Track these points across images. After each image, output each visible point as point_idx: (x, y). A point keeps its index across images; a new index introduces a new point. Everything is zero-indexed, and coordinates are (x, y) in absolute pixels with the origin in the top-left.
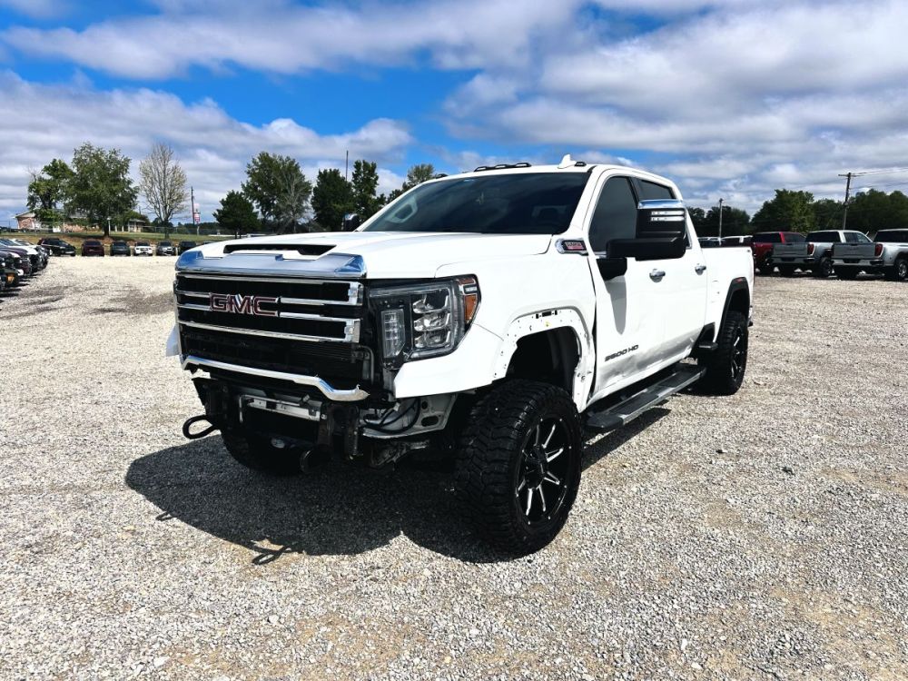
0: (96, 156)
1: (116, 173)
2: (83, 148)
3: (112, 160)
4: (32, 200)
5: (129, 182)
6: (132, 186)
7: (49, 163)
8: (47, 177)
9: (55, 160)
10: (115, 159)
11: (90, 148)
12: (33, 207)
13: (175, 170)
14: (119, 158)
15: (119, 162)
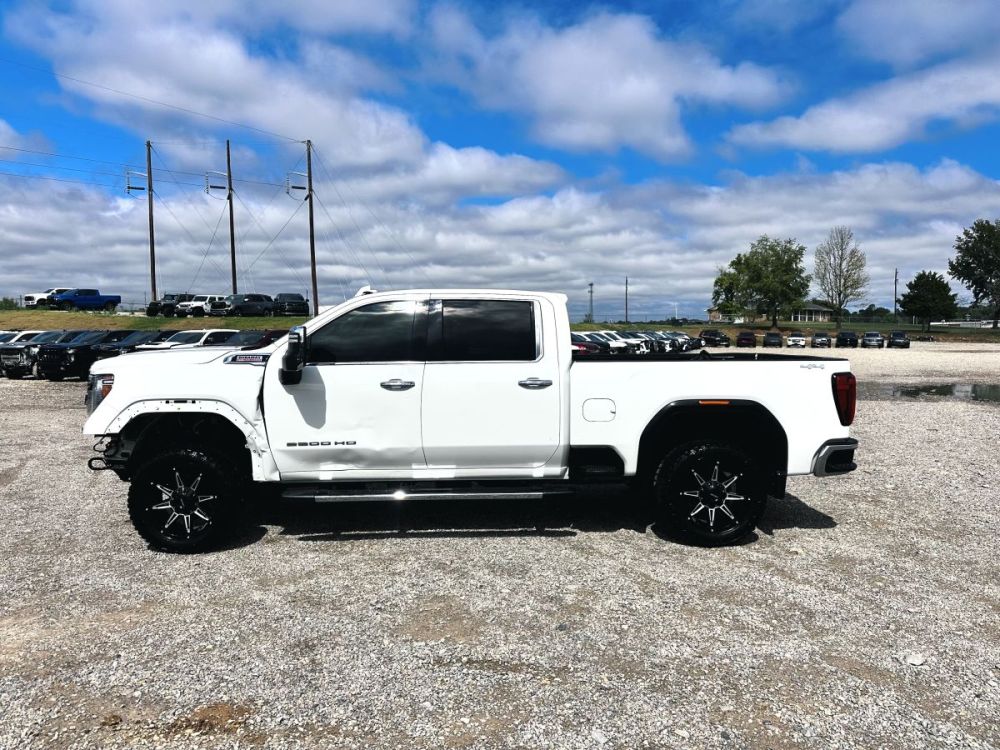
0: (772, 248)
1: (790, 262)
2: (760, 242)
3: (787, 250)
4: (717, 294)
5: (801, 271)
6: (803, 275)
7: (734, 259)
8: (732, 271)
9: (739, 255)
10: (789, 249)
11: (767, 240)
12: (717, 300)
13: (853, 253)
14: (794, 247)
15: (794, 252)
